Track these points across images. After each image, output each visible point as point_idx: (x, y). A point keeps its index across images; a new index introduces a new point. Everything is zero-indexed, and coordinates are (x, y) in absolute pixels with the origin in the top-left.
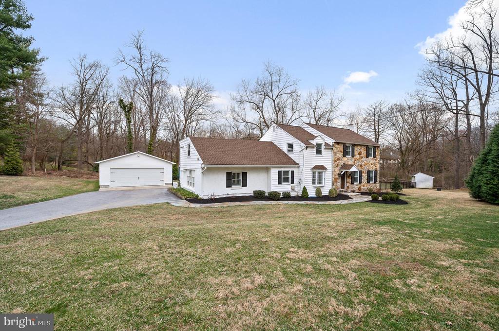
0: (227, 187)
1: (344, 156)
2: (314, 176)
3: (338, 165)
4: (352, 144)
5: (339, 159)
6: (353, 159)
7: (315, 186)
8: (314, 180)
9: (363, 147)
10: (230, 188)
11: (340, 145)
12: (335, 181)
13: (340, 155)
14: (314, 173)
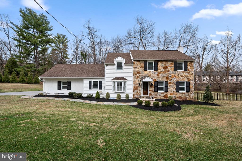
0: (58, 89)
1: (145, 70)
2: (115, 85)
3: (138, 77)
4: (155, 61)
5: (139, 73)
6: (157, 73)
7: (115, 91)
8: (114, 87)
9: (169, 63)
10: (60, 90)
11: (141, 62)
12: (135, 88)
13: (142, 69)
14: (114, 82)
